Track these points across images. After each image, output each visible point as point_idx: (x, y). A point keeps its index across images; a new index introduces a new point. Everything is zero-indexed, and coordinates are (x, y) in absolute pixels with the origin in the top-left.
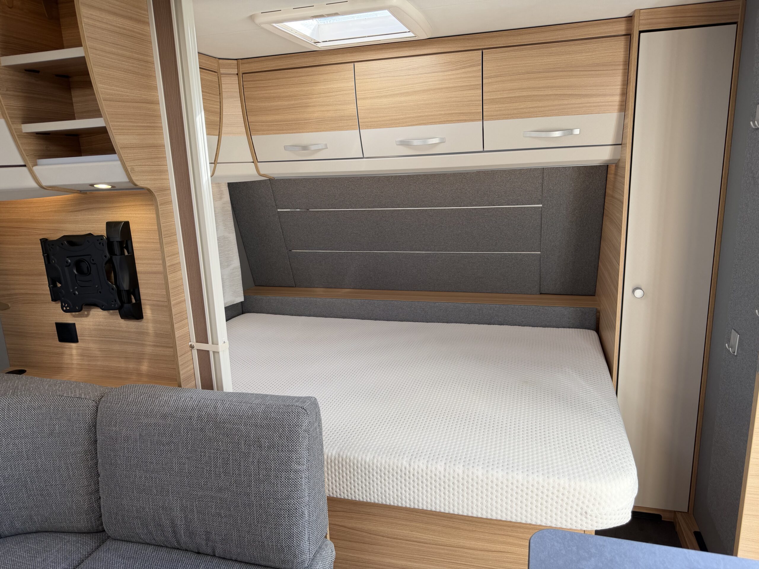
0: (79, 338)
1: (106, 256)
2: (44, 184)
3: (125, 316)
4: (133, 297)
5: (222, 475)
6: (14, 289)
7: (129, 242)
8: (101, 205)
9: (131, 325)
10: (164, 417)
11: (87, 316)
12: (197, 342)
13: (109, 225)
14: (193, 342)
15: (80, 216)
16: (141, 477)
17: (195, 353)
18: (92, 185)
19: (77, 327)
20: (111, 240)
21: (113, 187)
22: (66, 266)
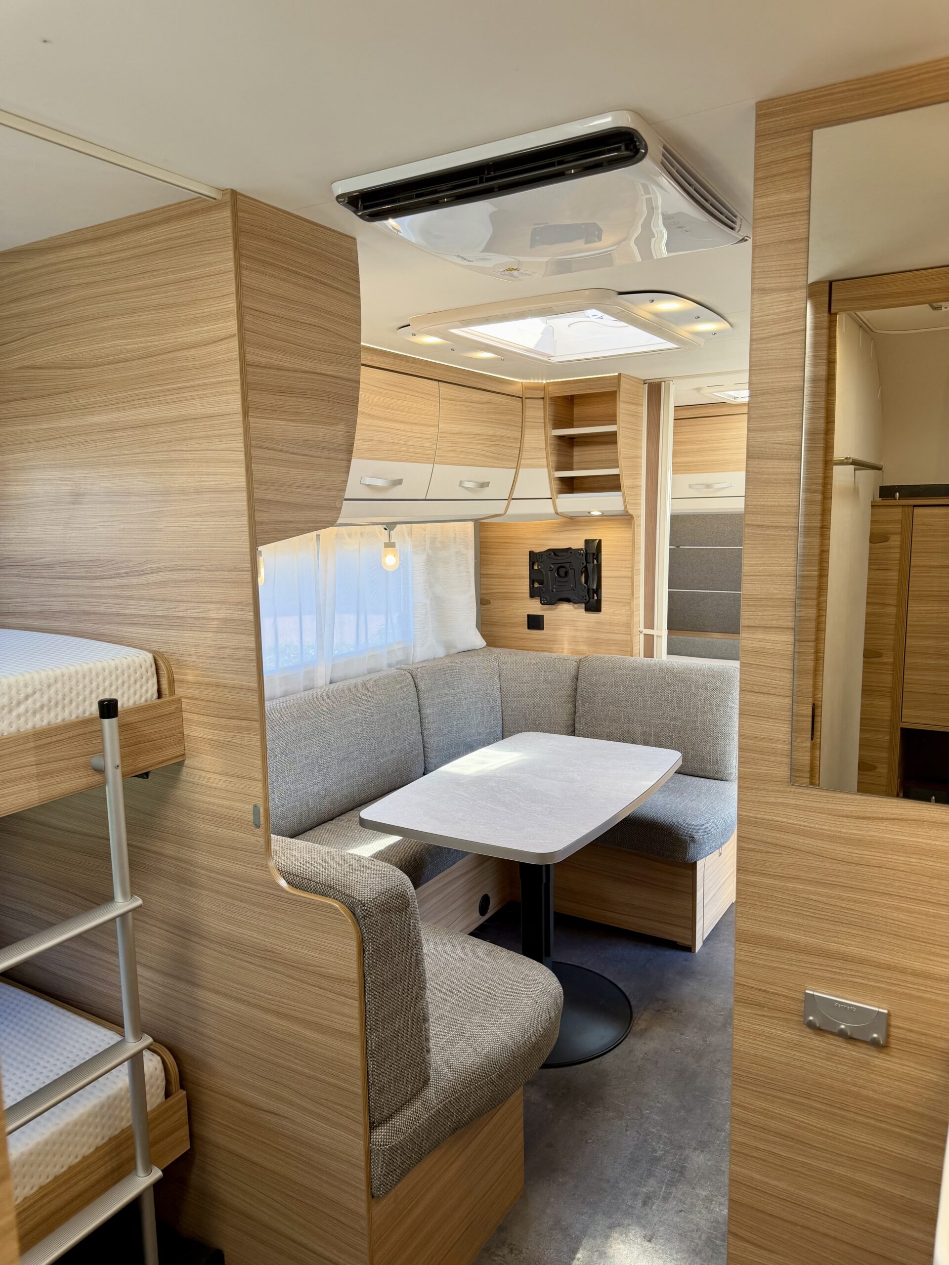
0: (545, 626)
1: (583, 564)
2: (559, 511)
3: (588, 609)
4: (595, 595)
5: (676, 709)
6: (492, 589)
7: (599, 555)
8: (580, 528)
9: (593, 616)
10: (634, 669)
11: (554, 609)
12: (645, 628)
13: (587, 541)
14: (642, 628)
15: (563, 535)
16: (613, 711)
17: (642, 637)
18: (589, 513)
19: (545, 618)
20: (588, 552)
21: (603, 514)
22: (550, 571)
